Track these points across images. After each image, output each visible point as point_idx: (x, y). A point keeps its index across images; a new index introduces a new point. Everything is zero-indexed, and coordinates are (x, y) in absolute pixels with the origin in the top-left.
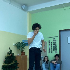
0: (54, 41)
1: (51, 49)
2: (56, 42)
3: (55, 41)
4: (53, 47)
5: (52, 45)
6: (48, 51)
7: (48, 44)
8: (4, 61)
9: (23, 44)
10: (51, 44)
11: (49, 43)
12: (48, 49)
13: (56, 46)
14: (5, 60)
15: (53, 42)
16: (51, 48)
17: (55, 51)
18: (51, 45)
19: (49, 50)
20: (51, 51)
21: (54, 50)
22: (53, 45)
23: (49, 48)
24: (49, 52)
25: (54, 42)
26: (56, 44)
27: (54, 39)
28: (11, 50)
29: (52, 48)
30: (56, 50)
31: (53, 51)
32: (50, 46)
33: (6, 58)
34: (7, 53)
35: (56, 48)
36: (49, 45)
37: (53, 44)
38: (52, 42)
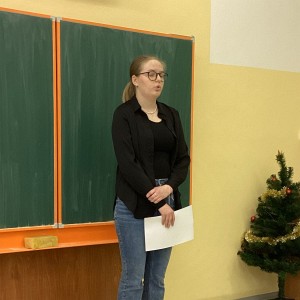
8: (252, 221)
14: (258, 217)
28: (288, 165)
33: (260, 209)
34: (268, 182)
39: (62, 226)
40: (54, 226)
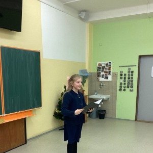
0: (129, 72)
1: (123, 85)
2: (132, 75)
3: (131, 73)
4: (127, 82)
5: (125, 78)
6: (118, 88)
7: (119, 76)
10: (123, 76)
11: (121, 75)
12: (118, 85)
13: (132, 81)
15: (127, 74)
16: (123, 83)
17: (130, 88)
18: (123, 78)
19: (121, 87)
20: (123, 88)
21: (128, 87)
22: (127, 79)
23: (121, 84)
24: (120, 90)
25: (129, 75)
26: (132, 78)
27: (130, 69)
29: (125, 84)
30: (132, 87)
31: (126, 88)
32: (122, 81)
35: (132, 84)
36: (121, 78)
37: (127, 77)
38: (125, 75)
39: (5, 115)
40: (2, 115)
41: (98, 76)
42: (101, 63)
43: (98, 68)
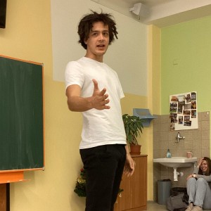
9: (135, 120)
41: (172, 121)
42: (176, 95)
43: (172, 105)
